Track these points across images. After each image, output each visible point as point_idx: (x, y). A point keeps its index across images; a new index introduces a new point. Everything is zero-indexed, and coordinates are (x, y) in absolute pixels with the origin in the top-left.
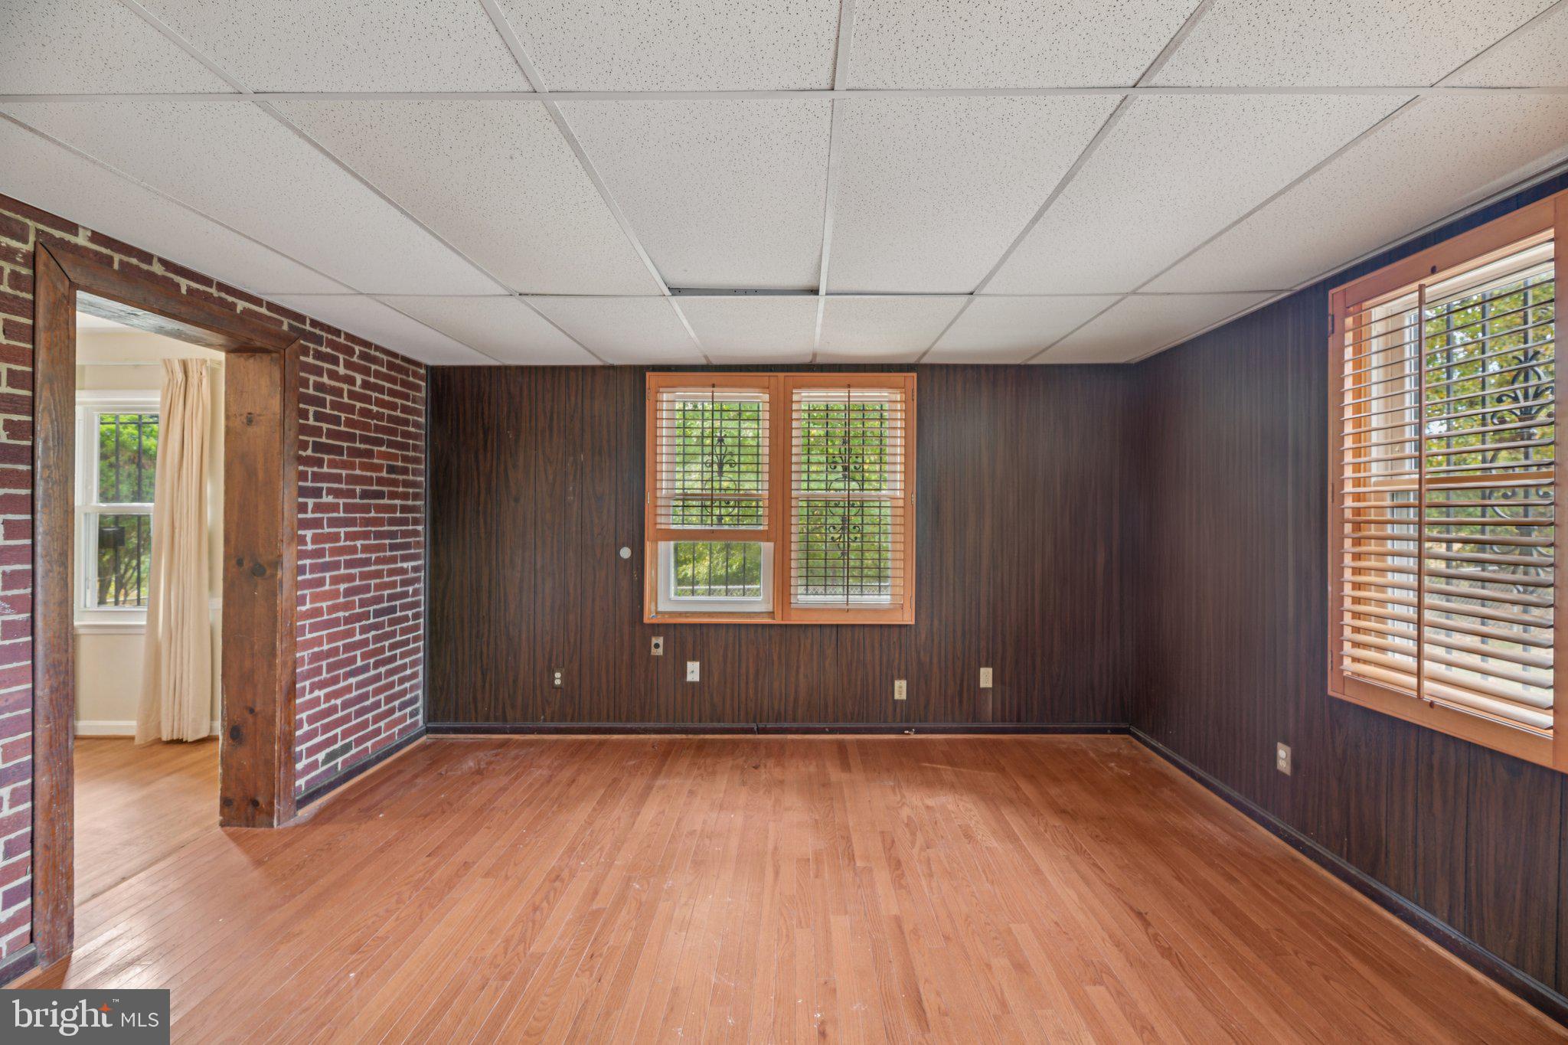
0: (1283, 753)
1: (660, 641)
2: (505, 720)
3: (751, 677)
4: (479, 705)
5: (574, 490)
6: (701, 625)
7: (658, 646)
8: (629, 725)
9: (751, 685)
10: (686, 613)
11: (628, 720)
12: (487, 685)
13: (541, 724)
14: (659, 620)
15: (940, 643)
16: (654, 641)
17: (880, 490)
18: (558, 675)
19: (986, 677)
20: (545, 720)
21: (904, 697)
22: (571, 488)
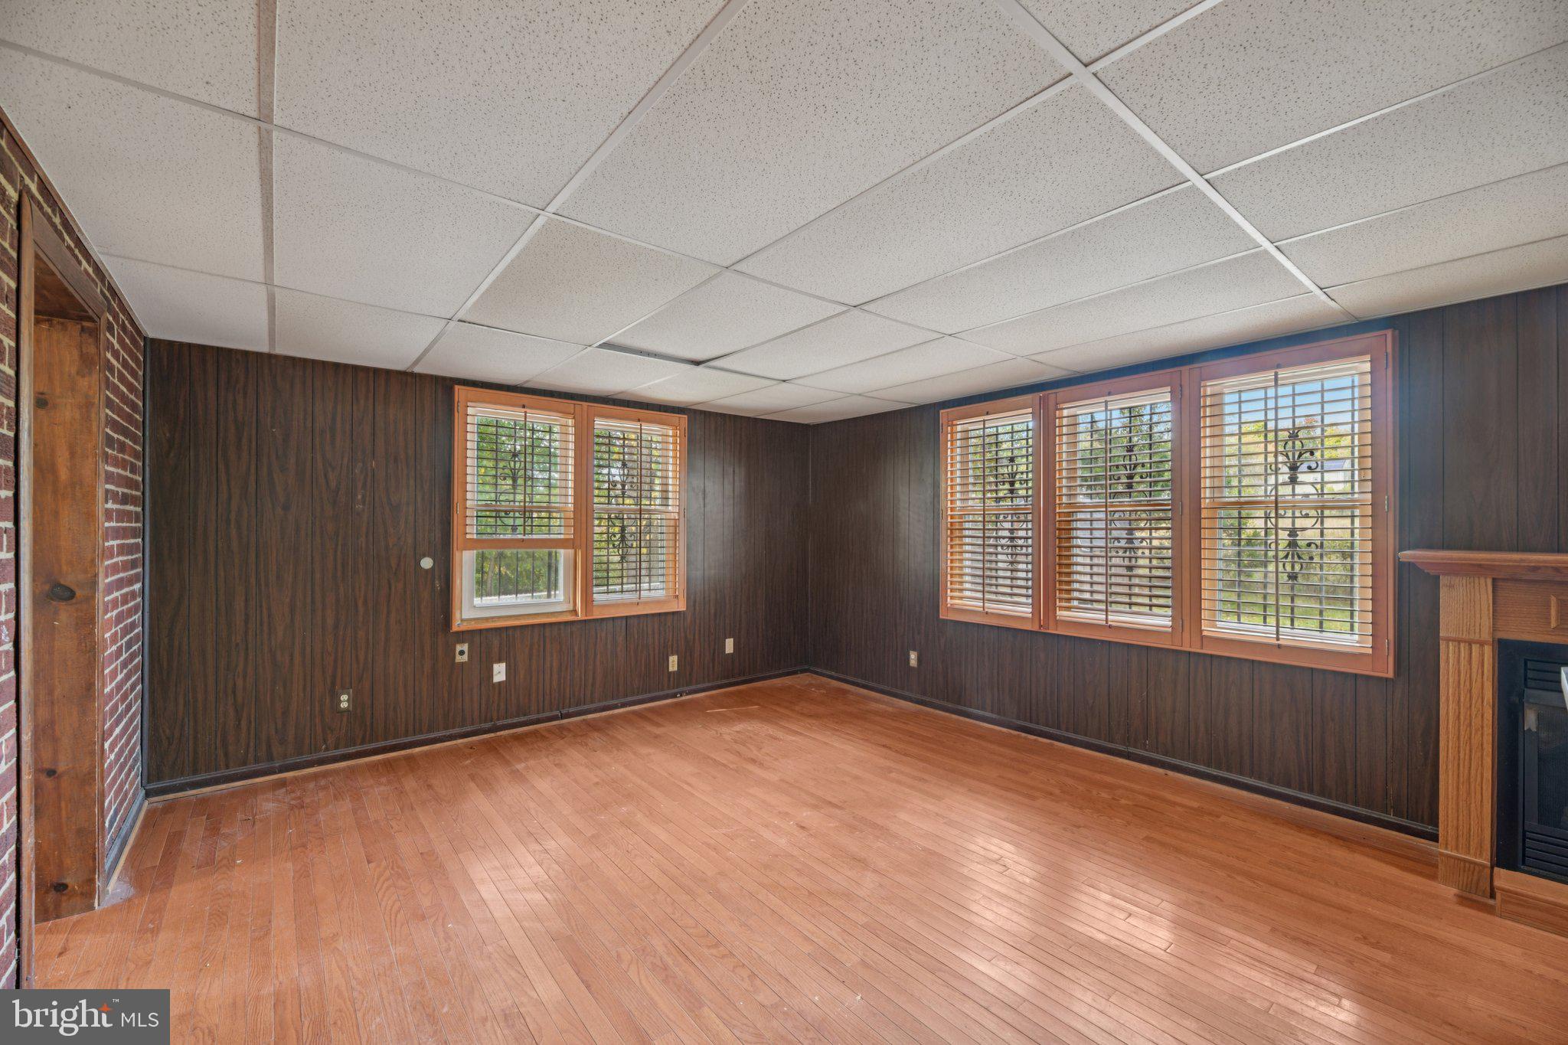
0: (913, 656)
1: (465, 647)
2: (270, 758)
3: (555, 670)
4: (231, 748)
5: (364, 497)
6: (507, 628)
7: (462, 653)
8: (432, 736)
9: (555, 676)
10: (492, 618)
11: (430, 731)
12: (244, 723)
13: (323, 754)
14: (465, 627)
15: (700, 624)
16: (459, 648)
17: (650, 505)
18: (344, 697)
19: (729, 646)
20: (327, 749)
21: (676, 669)
22: (359, 497)
